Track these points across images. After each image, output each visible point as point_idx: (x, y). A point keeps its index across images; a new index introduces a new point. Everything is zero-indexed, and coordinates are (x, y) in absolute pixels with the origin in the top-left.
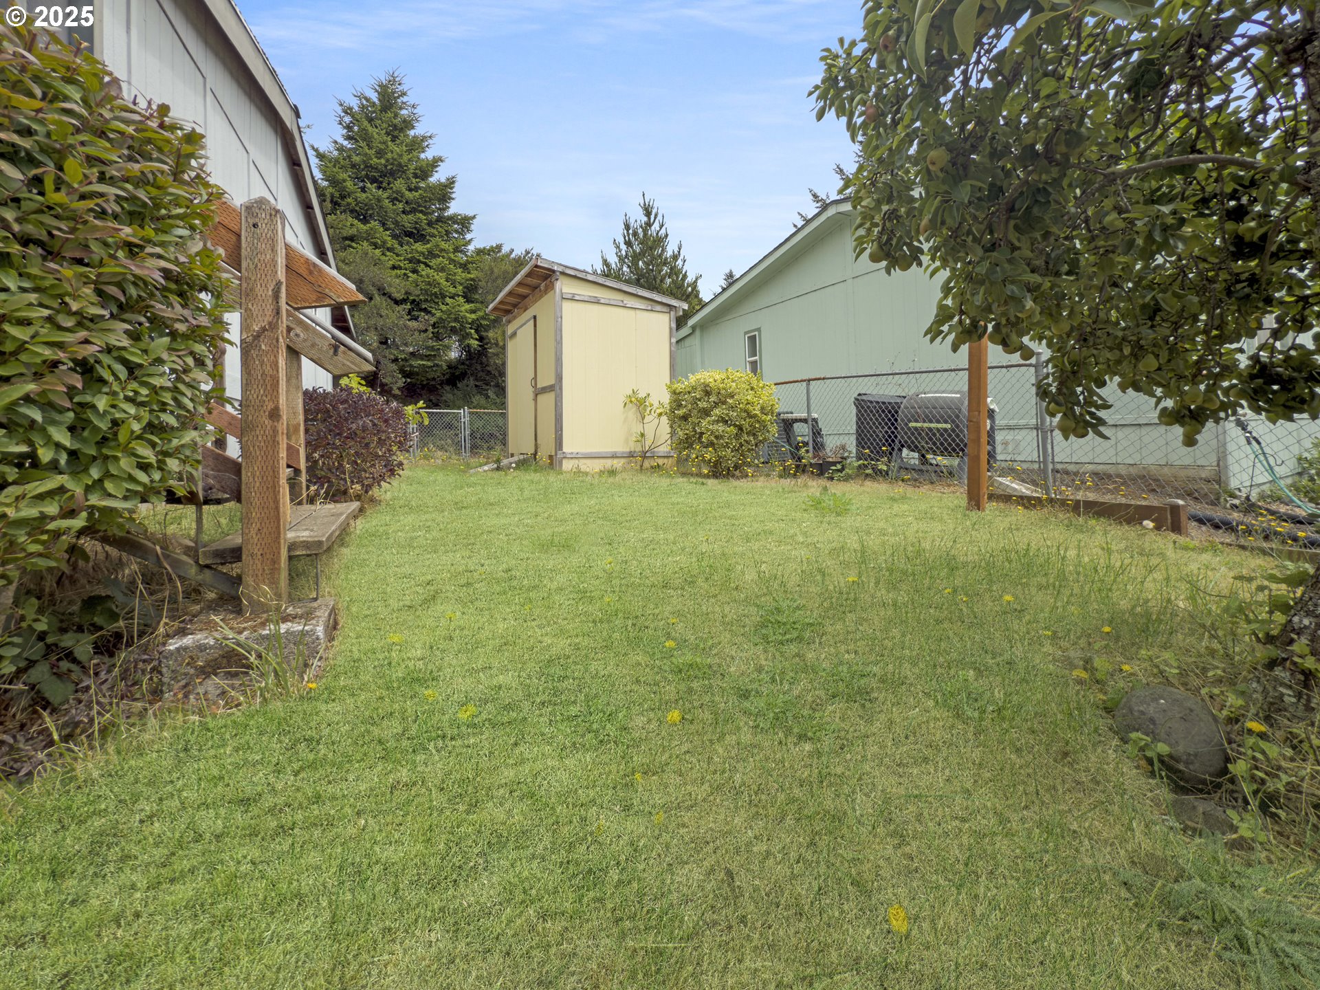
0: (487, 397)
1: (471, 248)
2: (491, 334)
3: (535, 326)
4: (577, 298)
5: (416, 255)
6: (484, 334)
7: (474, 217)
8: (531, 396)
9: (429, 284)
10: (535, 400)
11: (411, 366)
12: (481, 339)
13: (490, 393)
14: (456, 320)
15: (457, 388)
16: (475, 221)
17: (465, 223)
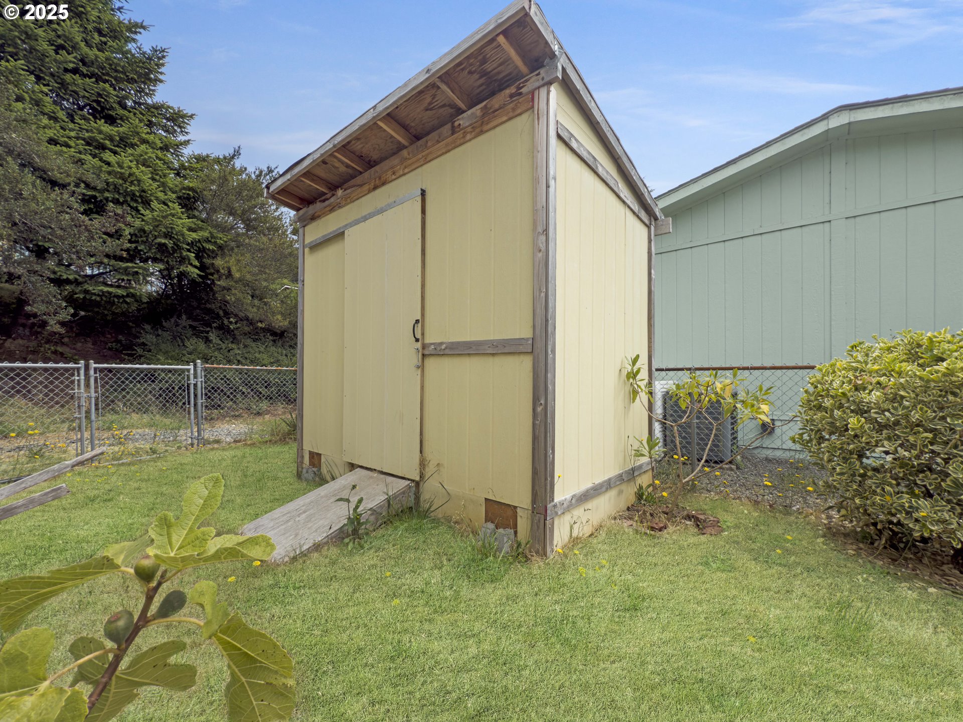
0: (207, 340)
1: (187, 151)
2: (219, 262)
3: (423, 211)
4: (574, 145)
5: (99, 137)
6: (207, 261)
7: (192, 116)
8: (415, 359)
9: (122, 177)
10: (421, 367)
11: (86, 292)
12: (203, 267)
13: (212, 336)
14: (167, 235)
15: (163, 328)
16: (192, 122)
17: (178, 119)
